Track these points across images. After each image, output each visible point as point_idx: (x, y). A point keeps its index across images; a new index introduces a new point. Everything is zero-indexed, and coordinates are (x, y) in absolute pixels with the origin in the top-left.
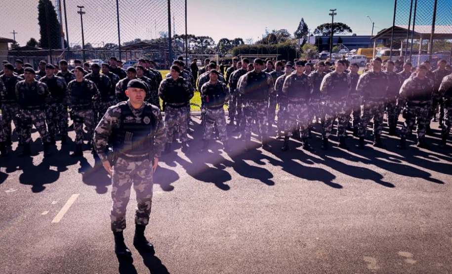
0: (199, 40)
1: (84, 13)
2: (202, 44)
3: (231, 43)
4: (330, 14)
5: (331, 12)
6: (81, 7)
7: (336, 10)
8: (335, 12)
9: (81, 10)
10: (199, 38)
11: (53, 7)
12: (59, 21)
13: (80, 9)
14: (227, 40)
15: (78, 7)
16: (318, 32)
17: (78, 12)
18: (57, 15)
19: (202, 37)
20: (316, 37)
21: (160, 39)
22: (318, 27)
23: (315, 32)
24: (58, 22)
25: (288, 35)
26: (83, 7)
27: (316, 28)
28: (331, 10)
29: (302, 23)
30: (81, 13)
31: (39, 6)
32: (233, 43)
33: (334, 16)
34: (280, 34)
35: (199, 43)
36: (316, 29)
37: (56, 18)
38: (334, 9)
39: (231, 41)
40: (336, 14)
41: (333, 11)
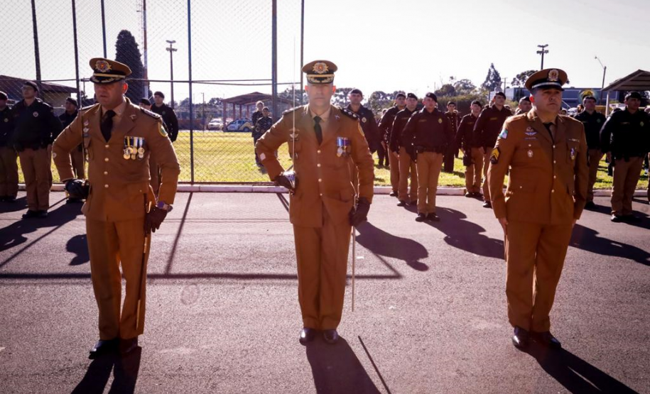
0: (342, 93)
1: (176, 50)
2: (346, 99)
3: (389, 98)
4: (538, 52)
5: (541, 49)
6: (171, 42)
7: (547, 45)
8: (545, 49)
9: (171, 45)
10: (342, 90)
11: (136, 45)
12: (143, 63)
13: (169, 44)
14: (383, 93)
15: (168, 41)
16: (518, 82)
17: (167, 49)
18: (141, 55)
19: (346, 89)
20: (515, 89)
21: (286, 91)
22: (518, 76)
23: (512, 83)
24: (142, 65)
25: (473, 88)
26: (174, 42)
27: (515, 77)
28: (540, 46)
29: (492, 70)
30: (171, 50)
31: (118, 42)
32: (391, 98)
33: (545, 54)
34: (461, 85)
35: (341, 97)
36: (514, 79)
37: (140, 59)
38: (544, 45)
39: (389, 95)
40: (547, 52)
41: (543, 47)
